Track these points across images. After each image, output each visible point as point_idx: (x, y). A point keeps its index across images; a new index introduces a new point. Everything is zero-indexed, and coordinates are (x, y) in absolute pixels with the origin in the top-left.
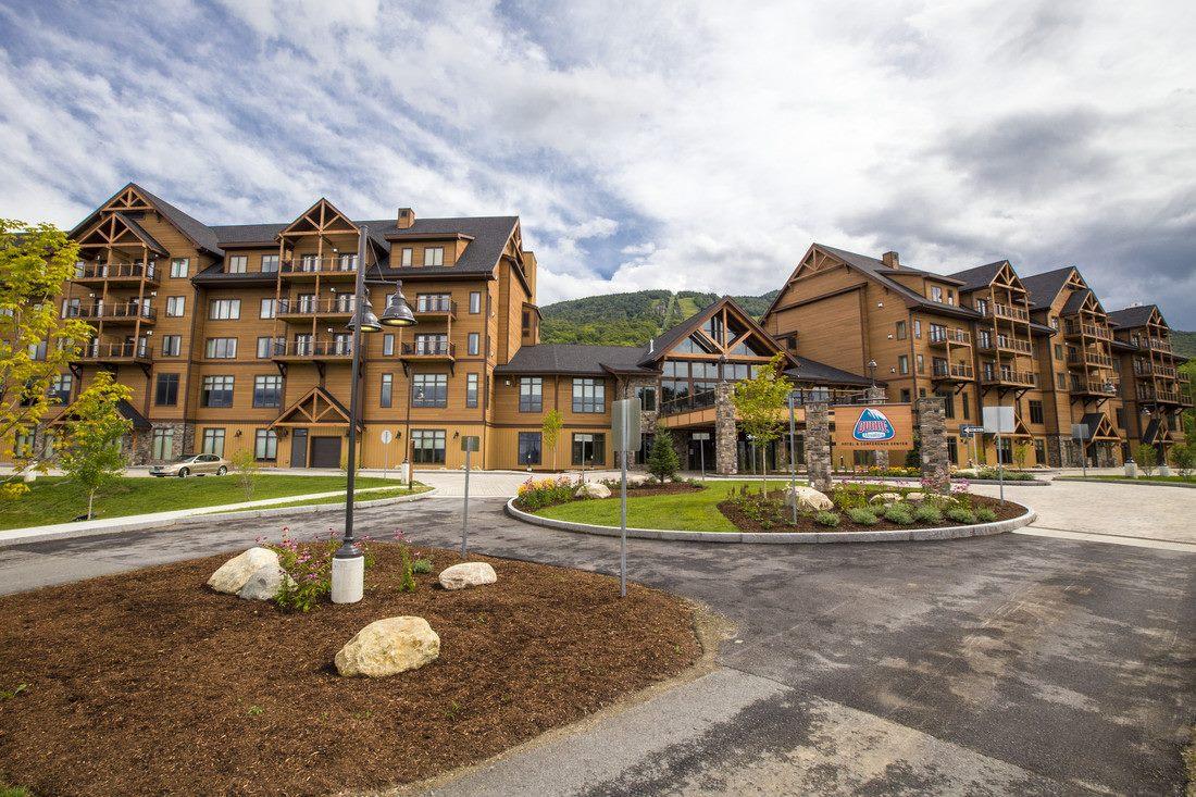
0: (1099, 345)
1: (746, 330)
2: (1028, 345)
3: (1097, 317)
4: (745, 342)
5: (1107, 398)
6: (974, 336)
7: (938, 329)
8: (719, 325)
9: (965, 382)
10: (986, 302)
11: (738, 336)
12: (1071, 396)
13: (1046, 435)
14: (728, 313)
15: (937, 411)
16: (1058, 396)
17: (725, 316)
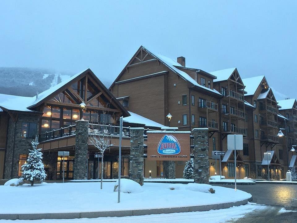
0: (273, 117)
1: (99, 91)
2: (243, 113)
3: (273, 102)
4: (98, 99)
5: (276, 144)
6: (220, 106)
7: (202, 101)
8: (82, 87)
9: (214, 131)
10: (226, 89)
11: (94, 94)
12: (261, 142)
13: (250, 162)
14: (88, 80)
15: (203, 137)
16: (255, 141)
17: (87, 81)
